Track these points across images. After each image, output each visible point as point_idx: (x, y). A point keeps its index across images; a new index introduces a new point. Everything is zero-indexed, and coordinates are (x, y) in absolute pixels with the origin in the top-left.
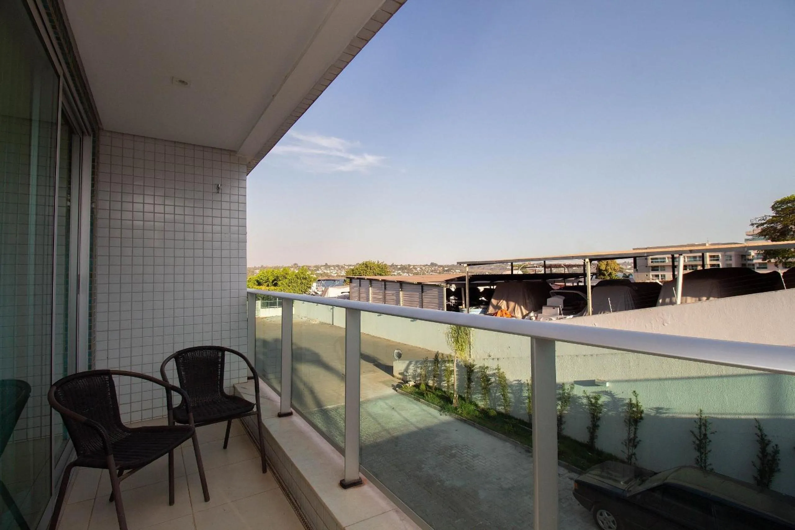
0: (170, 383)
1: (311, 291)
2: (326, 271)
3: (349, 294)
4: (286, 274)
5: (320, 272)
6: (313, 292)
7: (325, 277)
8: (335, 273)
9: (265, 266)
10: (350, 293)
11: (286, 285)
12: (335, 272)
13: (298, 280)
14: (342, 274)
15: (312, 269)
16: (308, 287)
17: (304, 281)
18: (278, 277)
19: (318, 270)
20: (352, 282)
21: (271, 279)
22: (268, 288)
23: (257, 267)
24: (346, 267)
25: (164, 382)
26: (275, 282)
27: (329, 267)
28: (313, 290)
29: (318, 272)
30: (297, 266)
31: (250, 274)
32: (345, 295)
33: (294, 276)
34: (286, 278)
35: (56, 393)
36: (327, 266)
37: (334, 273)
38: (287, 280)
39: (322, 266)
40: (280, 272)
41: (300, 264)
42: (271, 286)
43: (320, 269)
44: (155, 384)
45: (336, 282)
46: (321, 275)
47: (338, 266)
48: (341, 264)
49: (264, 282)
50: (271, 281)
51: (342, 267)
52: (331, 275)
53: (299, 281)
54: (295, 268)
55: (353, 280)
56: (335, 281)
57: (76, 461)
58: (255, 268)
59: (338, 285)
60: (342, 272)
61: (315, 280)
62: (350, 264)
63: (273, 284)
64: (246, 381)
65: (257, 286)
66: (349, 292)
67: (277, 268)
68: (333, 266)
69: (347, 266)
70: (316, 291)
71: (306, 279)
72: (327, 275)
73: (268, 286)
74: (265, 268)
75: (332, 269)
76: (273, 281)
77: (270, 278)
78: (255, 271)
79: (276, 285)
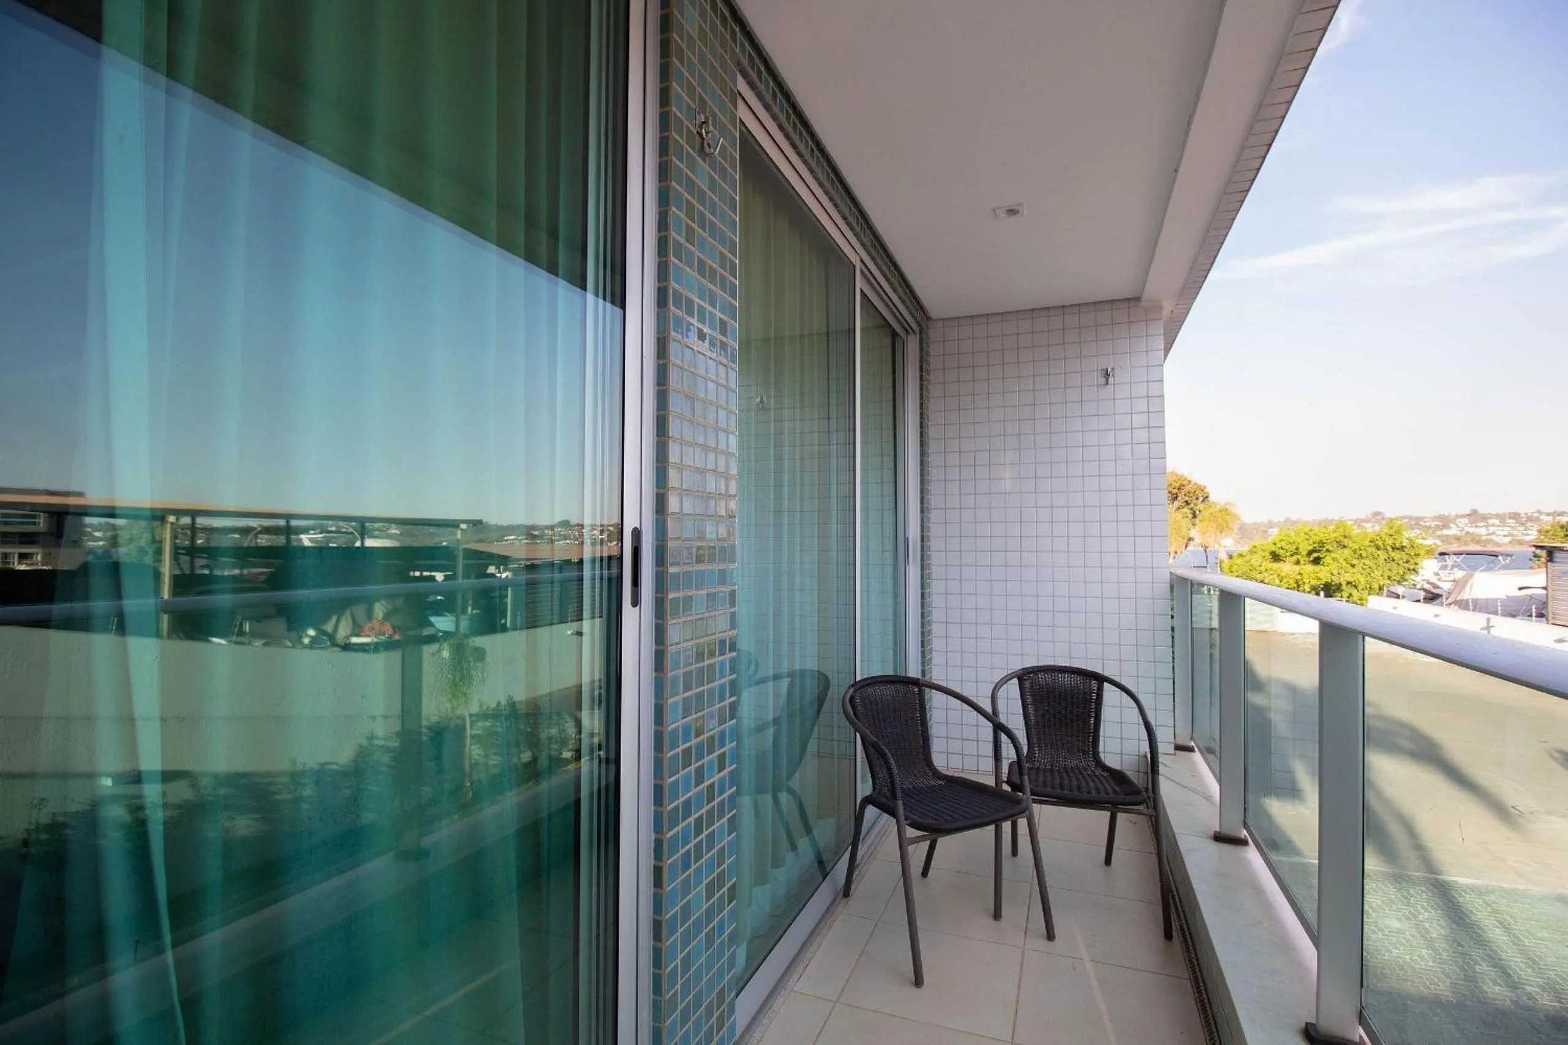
0: (1001, 721)
1: (1418, 579)
2: (1472, 530)
3: (1544, 592)
4: (1345, 537)
5: (1453, 531)
6: (1424, 583)
7: (1472, 545)
8: (1505, 536)
9: (1294, 518)
10: (1550, 590)
11: (1344, 563)
12: (1506, 533)
13: (1378, 552)
14: (1528, 538)
15: (1427, 524)
16: (1409, 570)
17: (1396, 555)
18: (1322, 544)
19: (1449, 528)
20: (1555, 560)
21: (1305, 548)
22: (1297, 568)
23: (1275, 521)
24: (1543, 517)
25: (992, 717)
26: (1315, 555)
27: (1484, 518)
28: (1425, 578)
29: (1446, 532)
30: (1383, 518)
31: (1257, 537)
32: (1531, 597)
33: (1367, 543)
34: (1345, 547)
35: (852, 699)
36: (1474, 516)
37: (1501, 537)
38: (1347, 552)
39: (1458, 516)
40: (1329, 534)
41: (1390, 514)
42: (1305, 564)
43: (1452, 525)
44: (980, 717)
45: (1500, 558)
46: (1458, 539)
47: (1515, 516)
48: (1523, 509)
49: (1288, 554)
50: (1305, 553)
51: (1530, 519)
52: (1492, 540)
53: (1382, 555)
54: (1377, 521)
55: (1558, 555)
56: (1497, 556)
57: (870, 796)
58: (1271, 525)
59: (1506, 567)
60: (1529, 532)
61: (1429, 552)
62: (1559, 510)
63: (1312, 559)
64: (1172, 751)
65: (1270, 562)
66: (1545, 588)
67: (1324, 523)
68: (1497, 516)
69: (1548, 514)
70: (1434, 579)
71: (1402, 548)
72: (1477, 540)
73: (1298, 563)
74: (1294, 523)
75: (1493, 525)
76: (1310, 553)
77: (1300, 546)
78: (1270, 530)
79: (1317, 561)
